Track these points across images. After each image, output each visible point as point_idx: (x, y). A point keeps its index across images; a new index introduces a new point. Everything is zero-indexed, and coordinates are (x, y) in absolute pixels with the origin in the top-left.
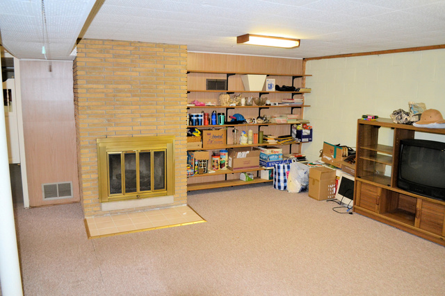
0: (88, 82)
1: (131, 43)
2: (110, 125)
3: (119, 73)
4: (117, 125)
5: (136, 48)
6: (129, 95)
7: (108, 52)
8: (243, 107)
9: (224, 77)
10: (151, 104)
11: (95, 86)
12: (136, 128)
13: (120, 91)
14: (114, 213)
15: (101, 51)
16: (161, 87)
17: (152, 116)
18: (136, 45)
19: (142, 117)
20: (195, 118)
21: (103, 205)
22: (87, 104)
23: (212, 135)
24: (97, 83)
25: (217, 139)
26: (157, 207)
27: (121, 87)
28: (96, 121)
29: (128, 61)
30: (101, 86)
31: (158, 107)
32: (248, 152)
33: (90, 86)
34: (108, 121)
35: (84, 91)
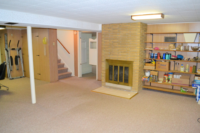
0: (105, 39)
1: (118, 24)
2: (111, 55)
3: (114, 36)
4: (113, 55)
5: (120, 26)
6: (117, 44)
7: (111, 28)
8: (181, 51)
9: (174, 36)
10: (125, 48)
11: (107, 40)
12: (119, 57)
13: (115, 42)
14: (110, 87)
15: (109, 28)
16: (129, 41)
17: (125, 52)
18: (120, 24)
19: (121, 52)
20: (152, 55)
21: (106, 83)
22: (104, 47)
23: (160, 64)
24: (107, 39)
25: (163, 66)
26: (125, 90)
27: (115, 41)
28: (106, 53)
29: (117, 31)
30: (108, 41)
31: (128, 49)
32: (181, 76)
33: (105, 40)
34: (110, 53)
35: (104, 42)
